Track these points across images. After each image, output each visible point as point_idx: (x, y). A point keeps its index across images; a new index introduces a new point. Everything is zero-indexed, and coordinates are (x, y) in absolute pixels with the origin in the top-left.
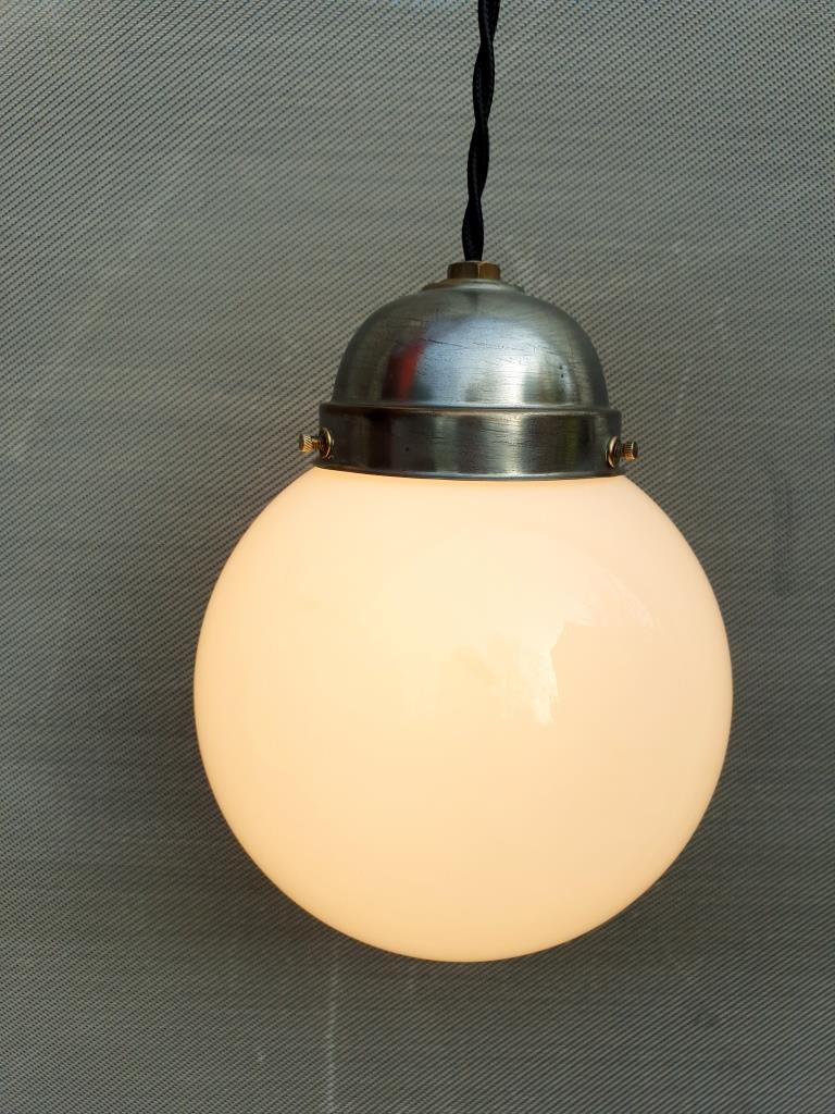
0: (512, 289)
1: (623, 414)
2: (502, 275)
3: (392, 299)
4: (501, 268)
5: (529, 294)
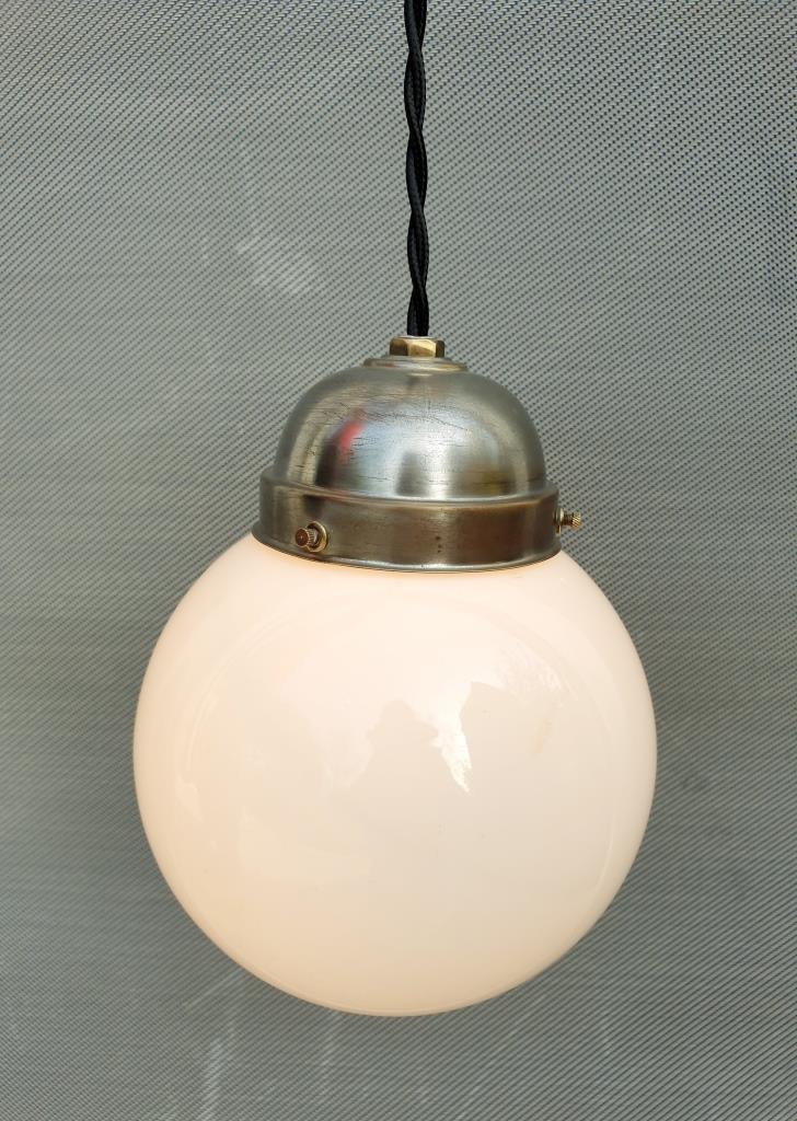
0: (455, 369)
2: (446, 350)
4: (447, 344)
5: (471, 370)
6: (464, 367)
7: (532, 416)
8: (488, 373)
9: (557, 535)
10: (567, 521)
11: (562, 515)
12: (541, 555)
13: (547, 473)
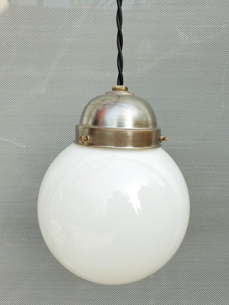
0: (131, 94)
1: (161, 130)
2: (128, 90)
3: (96, 96)
4: (128, 88)
5: (135, 95)
6: (133, 94)
7: (152, 107)
8: (139, 96)
9: (161, 143)
10: (164, 139)
11: (162, 137)
12: (157, 146)
13: (157, 123)
